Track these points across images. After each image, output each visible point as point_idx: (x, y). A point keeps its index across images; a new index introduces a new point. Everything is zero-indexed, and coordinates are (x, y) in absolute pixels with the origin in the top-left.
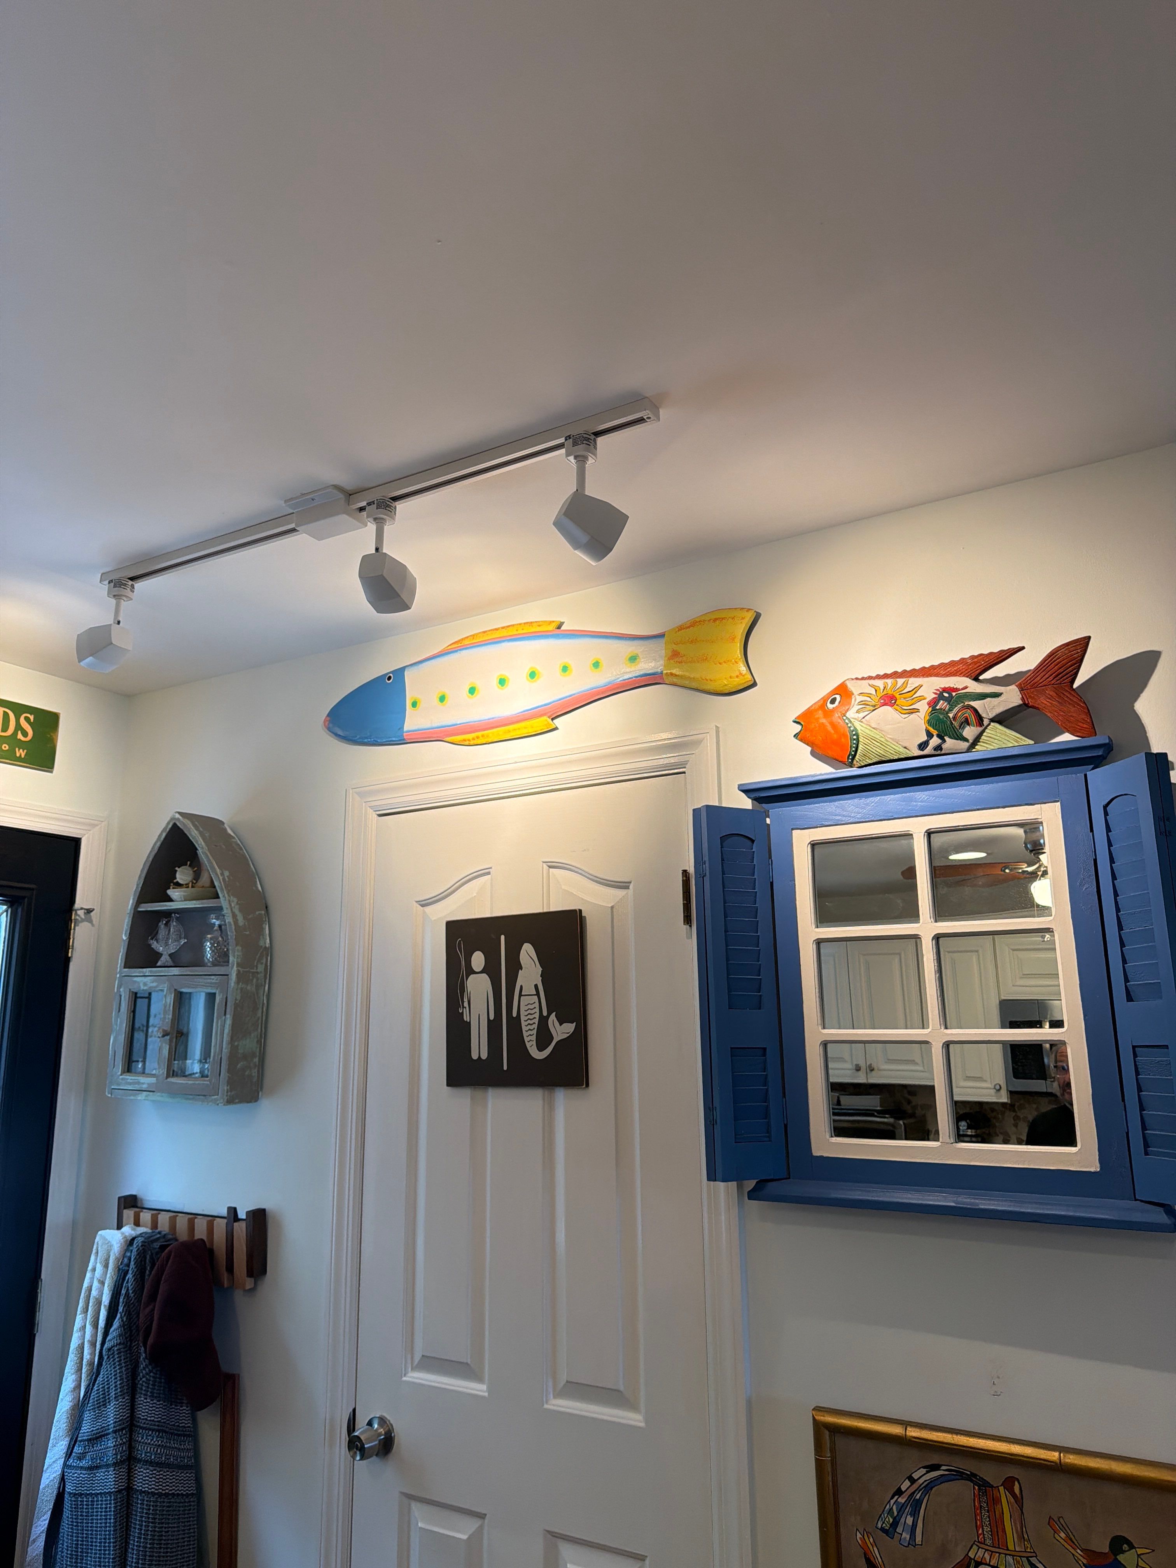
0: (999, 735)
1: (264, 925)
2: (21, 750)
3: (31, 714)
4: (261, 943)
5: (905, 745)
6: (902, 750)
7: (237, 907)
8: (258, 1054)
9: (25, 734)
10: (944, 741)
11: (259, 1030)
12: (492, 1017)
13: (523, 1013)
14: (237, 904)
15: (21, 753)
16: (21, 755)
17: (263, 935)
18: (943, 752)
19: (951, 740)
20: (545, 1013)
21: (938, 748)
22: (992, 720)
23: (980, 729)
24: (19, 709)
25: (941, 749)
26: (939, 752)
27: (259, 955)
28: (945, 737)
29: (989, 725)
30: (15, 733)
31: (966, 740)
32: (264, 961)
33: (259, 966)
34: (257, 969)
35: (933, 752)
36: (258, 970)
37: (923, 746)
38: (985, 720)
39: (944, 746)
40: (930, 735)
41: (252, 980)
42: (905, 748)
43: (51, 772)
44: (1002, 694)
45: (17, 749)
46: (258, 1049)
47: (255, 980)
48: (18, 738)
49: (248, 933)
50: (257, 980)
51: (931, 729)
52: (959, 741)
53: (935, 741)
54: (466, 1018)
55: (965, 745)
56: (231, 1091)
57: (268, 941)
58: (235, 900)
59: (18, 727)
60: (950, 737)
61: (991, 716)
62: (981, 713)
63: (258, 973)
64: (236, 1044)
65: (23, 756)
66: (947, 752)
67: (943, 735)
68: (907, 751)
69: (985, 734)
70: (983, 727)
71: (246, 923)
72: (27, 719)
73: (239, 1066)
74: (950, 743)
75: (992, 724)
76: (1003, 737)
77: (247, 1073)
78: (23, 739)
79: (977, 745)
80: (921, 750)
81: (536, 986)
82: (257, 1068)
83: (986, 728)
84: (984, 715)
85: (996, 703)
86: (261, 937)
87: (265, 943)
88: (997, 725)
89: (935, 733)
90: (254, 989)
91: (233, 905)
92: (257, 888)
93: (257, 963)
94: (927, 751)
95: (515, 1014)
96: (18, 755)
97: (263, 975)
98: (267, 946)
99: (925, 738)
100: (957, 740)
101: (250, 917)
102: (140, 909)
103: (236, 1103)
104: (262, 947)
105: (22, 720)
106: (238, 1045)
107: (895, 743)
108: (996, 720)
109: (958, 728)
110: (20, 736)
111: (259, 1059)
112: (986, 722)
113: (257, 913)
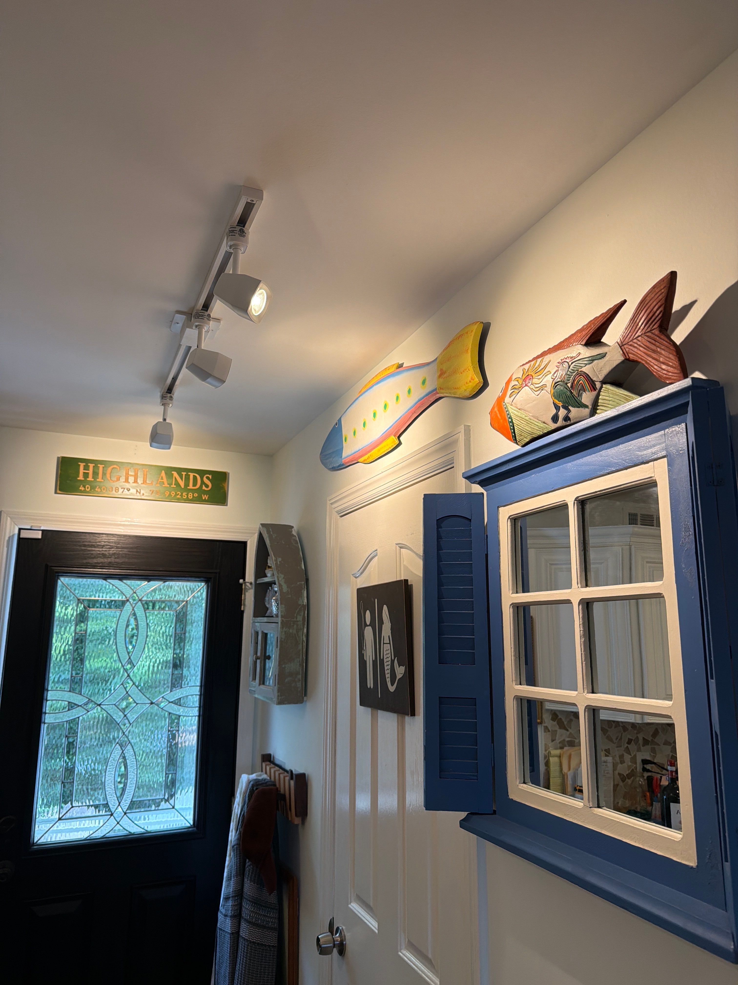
0: (611, 395)
1: (303, 591)
2: (205, 496)
3: (210, 475)
4: (300, 602)
5: (544, 420)
6: (542, 425)
7: (283, 580)
8: (301, 673)
9: (207, 486)
10: (569, 411)
11: (301, 657)
12: (374, 659)
13: (385, 657)
14: (284, 578)
15: (205, 497)
16: (205, 498)
17: (302, 597)
18: (572, 422)
19: (574, 408)
20: (393, 658)
21: (566, 418)
22: (604, 382)
23: (595, 393)
24: (202, 473)
25: (570, 419)
26: (569, 423)
27: (298, 610)
28: (569, 407)
29: (602, 387)
30: (201, 486)
31: (586, 406)
32: (302, 614)
33: (298, 617)
34: (296, 619)
35: (565, 423)
36: (298, 620)
37: (555, 419)
38: (596, 383)
39: (571, 416)
40: (557, 408)
41: (293, 626)
42: (544, 423)
43: (227, 505)
44: (606, 353)
45: (203, 495)
46: (301, 670)
47: (295, 626)
48: (203, 488)
49: (290, 596)
50: (297, 625)
51: (556, 401)
52: (581, 409)
53: (562, 413)
54: (365, 659)
55: (587, 411)
56: (281, 696)
57: (306, 601)
58: (282, 576)
59: (203, 482)
60: (573, 406)
61: (601, 377)
62: (592, 378)
63: (298, 621)
64: (283, 666)
65: (207, 499)
66: (575, 421)
67: (567, 405)
68: (546, 425)
69: (600, 397)
70: (597, 391)
71: (289, 590)
72: (208, 478)
73: (286, 680)
74: (574, 412)
75: (604, 386)
76: (615, 397)
77: (293, 685)
78: (206, 489)
79: (598, 409)
80: (555, 423)
81: (389, 636)
82: (300, 682)
83: (600, 391)
84: (594, 379)
85: (602, 364)
86: (300, 598)
87: (303, 602)
88: (608, 386)
89: (560, 404)
90: (295, 632)
91: (280, 579)
92: (301, 567)
93: (297, 615)
94: (560, 423)
95: (382, 658)
96: (204, 498)
97: (302, 622)
98: (305, 604)
99: (554, 411)
100: (579, 407)
101: (292, 586)
102: (258, 582)
103: (285, 704)
104: (300, 605)
105: (205, 479)
106: (285, 667)
107: (536, 420)
108: (609, 380)
109: (577, 396)
110: (204, 488)
111: (302, 676)
112: (598, 385)
113: (298, 583)
